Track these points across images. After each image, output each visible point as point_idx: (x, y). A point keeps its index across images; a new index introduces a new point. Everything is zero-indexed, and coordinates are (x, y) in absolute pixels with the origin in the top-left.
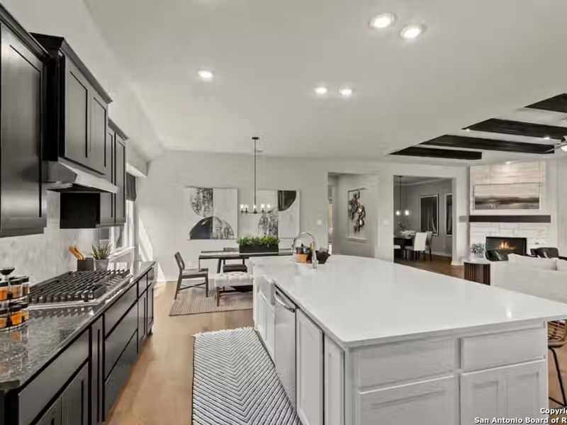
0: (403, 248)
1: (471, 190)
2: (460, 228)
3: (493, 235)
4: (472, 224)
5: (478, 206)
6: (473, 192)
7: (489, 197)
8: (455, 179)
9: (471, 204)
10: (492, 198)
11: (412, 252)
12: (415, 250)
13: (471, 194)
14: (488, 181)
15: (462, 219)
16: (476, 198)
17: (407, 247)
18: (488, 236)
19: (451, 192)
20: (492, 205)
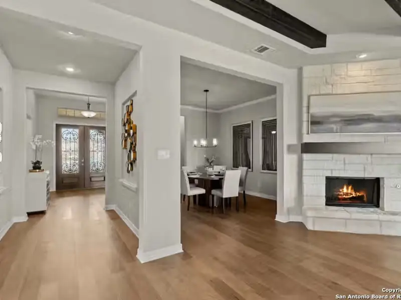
0: (208, 192)
1: (305, 104)
2: (287, 162)
3: (336, 174)
4: (306, 156)
5: (315, 128)
6: (308, 107)
7: (329, 114)
8: (281, 85)
9: (305, 125)
10: (335, 116)
11: (221, 199)
12: (224, 196)
13: (305, 109)
14: (328, 89)
15: (290, 148)
16: (312, 116)
17: (214, 192)
18: (329, 175)
19: (276, 116)
20: (334, 126)
